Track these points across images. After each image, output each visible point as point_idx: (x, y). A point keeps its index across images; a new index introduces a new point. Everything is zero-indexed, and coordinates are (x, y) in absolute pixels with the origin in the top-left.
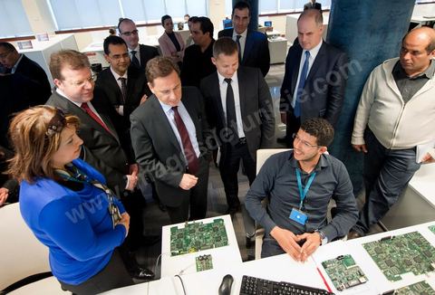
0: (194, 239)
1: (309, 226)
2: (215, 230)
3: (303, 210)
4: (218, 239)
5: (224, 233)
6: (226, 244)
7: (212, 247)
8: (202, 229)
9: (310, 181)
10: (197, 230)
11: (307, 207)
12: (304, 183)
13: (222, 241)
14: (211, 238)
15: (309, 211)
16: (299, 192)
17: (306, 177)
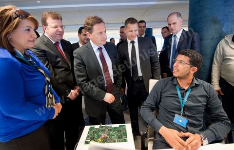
0: (104, 135)
1: (190, 128)
2: (119, 131)
3: (184, 115)
4: (120, 137)
5: (125, 134)
6: (125, 141)
7: (115, 142)
8: (110, 130)
9: (188, 94)
10: (107, 130)
11: (187, 113)
12: (183, 96)
13: (123, 139)
14: (115, 136)
15: (188, 117)
16: (179, 102)
17: (184, 91)
